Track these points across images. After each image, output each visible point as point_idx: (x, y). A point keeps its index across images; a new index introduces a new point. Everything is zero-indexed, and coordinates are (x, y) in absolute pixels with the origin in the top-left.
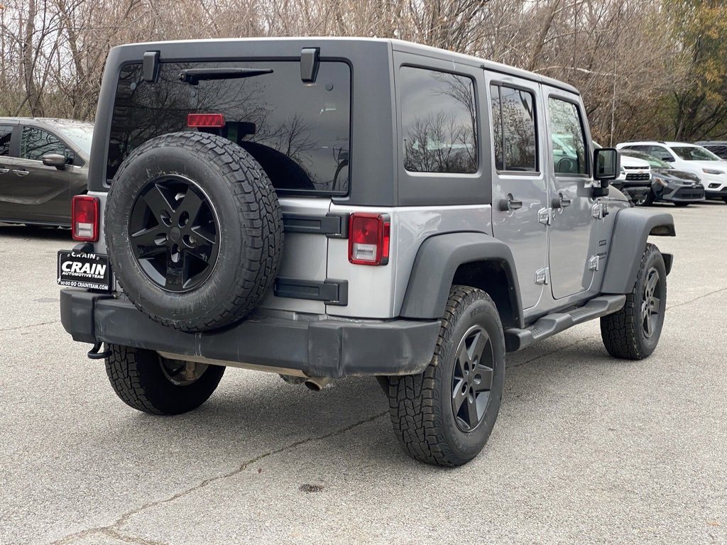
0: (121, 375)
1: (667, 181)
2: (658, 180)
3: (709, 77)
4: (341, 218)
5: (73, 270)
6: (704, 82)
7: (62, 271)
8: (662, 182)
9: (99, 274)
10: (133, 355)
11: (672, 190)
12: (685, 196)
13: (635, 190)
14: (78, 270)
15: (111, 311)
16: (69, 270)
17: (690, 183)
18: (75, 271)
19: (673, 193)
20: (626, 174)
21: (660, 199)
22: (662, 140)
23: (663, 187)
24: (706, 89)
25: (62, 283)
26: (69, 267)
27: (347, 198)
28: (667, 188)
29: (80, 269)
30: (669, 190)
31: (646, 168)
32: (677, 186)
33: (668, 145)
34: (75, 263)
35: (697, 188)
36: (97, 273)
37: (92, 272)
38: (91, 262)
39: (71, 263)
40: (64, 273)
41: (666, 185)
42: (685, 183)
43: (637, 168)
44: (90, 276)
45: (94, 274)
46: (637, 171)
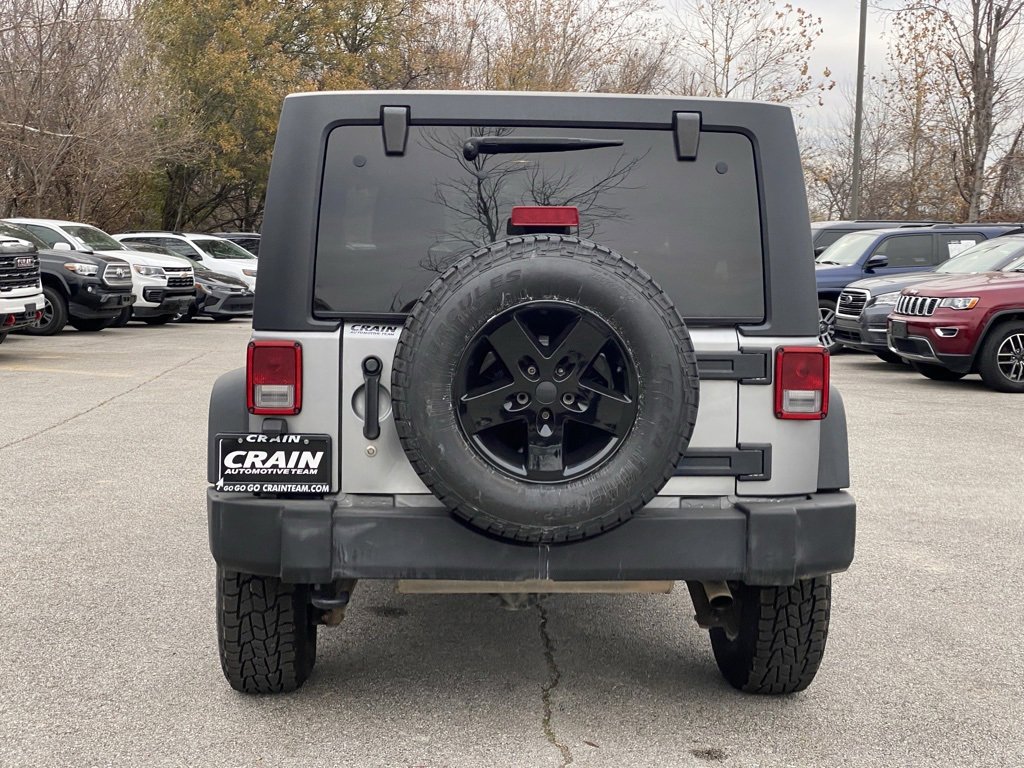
0: (261, 634)
1: (210, 288)
2: (200, 286)
3: (226, 147)
4: (766, 355)
5: (247, 464)
6: (220, 153)
7: (225, 468)
8: (204, 289)
9: (307, 467)
10: (290, 598)
11: (218, 299)
12: (233, 307)
13: (179, 301)
14: (259, 464)
15: (368, 526)
16: (240, 465)
17: (239, 290)
18: (253, 465)
19: (220, 303)
20: (167, 277)
21: (202, 312)
22: (180, 231)
23: (206, 295)
24: (221, 162)
25: (226, 488)
26: (240, 460)
27: (766, 326)
28: (212, 297)
29: (264, 462)
30: (214, 300)
31: (189, 269)
32: (223, 294)
33: (189, 238)
34: (251, 454)
35: (248, 296)
36: (302, 464)
37: (291, 464)
38: (288, 449)
39: (243, 453)
40: (228, 472)
41: (209, 292)
42: (233, 290)
43: (179, 270)
44: (286, 472)
45: (296, 466)
46: (181, 274)
